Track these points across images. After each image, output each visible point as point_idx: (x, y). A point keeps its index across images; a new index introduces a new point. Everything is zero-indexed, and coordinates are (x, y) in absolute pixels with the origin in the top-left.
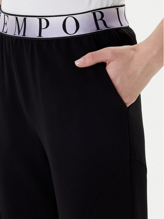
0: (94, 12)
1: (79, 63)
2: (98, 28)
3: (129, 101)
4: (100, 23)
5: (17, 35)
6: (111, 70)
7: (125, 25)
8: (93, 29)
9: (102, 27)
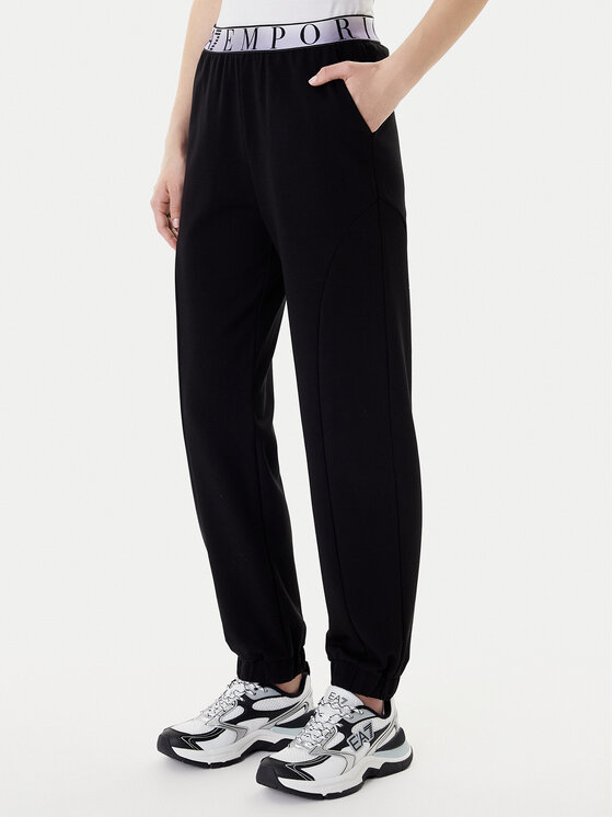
0: (337, 20)
1: (313, 81)
2: (342, 38)
3: (374, 125)
4: (344, 32)
5: (245, 49)
6: (351, 86)
7: (373, 38)
8: (336, 39)
9: (346, 36)
